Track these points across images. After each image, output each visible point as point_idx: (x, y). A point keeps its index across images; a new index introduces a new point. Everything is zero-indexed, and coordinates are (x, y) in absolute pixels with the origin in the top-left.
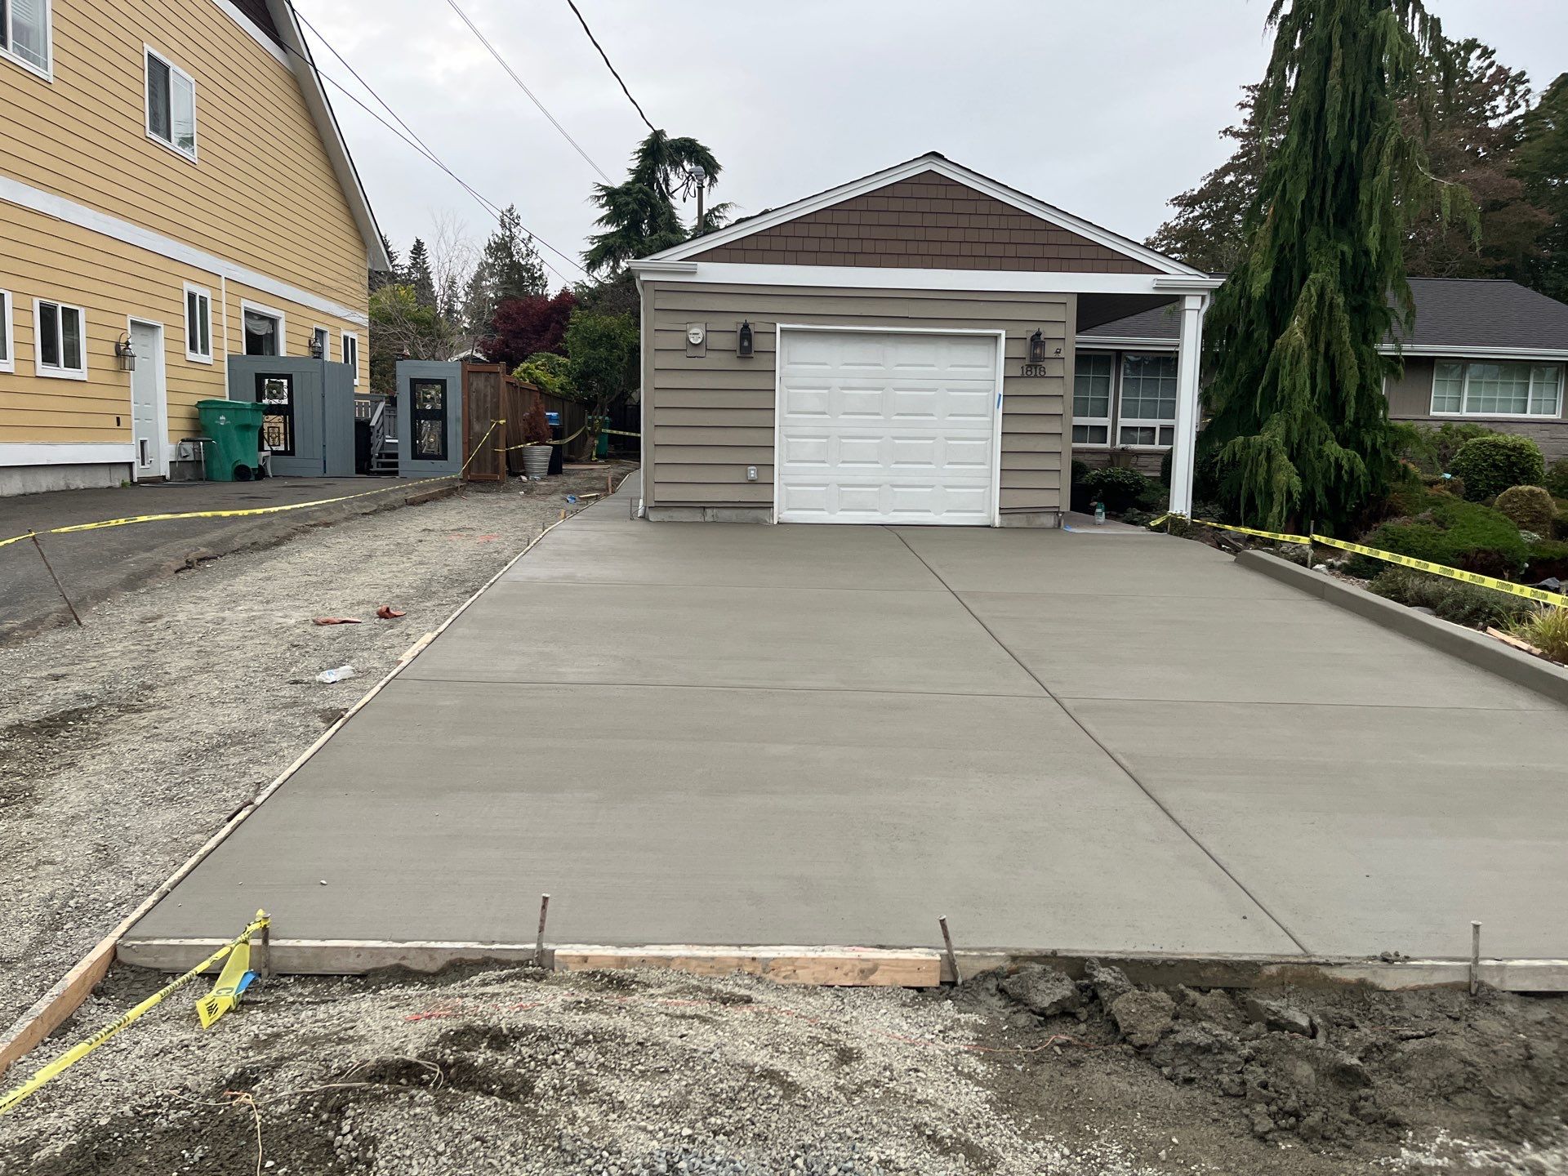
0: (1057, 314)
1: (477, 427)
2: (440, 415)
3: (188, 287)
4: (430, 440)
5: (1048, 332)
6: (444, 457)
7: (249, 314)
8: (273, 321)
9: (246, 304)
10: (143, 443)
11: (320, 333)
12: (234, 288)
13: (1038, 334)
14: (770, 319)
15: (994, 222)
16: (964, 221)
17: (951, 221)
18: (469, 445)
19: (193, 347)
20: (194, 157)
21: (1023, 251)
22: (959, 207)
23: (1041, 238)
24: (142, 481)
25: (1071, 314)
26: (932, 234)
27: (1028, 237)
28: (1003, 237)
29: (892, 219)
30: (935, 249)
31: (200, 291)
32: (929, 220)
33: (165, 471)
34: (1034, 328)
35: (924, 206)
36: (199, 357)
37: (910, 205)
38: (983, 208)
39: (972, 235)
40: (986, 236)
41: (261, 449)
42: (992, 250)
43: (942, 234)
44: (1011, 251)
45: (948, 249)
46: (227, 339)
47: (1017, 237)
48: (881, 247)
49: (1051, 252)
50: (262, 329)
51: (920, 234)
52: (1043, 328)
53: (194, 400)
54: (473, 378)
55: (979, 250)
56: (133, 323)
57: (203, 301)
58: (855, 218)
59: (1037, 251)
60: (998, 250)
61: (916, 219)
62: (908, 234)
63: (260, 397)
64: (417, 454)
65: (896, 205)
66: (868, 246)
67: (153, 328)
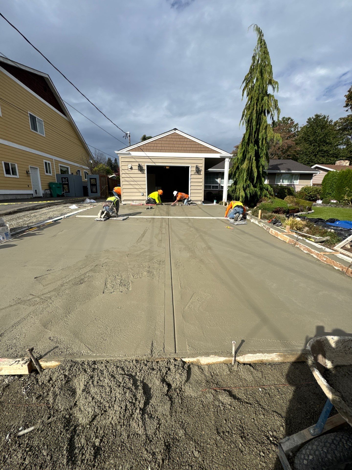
0: (201, 162)
1: (102, 187)
2: (95, 185)
3: (44, 161)
4: (94, 190)
5: (199, 165)
6: (97, 192)
7: (60, 166)
8: (68, 168)
9: (59, 164)
10: (36, 190)
11: (79, 171)
12: (56, 161)
13: (197, 166)
14: (144, 163)
15: (188, 143)
16: (182, 143)
17: (179, 143)
18: (101, 190)
19: (47, 172)
20: (44, 136)
21: (194, 149)
22: (181, 140)
23: (197, 146)
24: (35, 197)
25: (203, 162)
26: (176, 146)
27: (195, 146)
28: (190, 146)
29: (168, 142)
30: (176, 148)
31: (48, 162)
32: (175, 143)
33: (42, 195)
34: (196, 164)
35: (174, 140)
36: (49, 174)
37: (171, 139)
38: (186, 140)
39: (184, 146)
40: (187, 146)
41: (63, 191)
42: (188, 149)
43: (178, 146)
44: (191, 149)
45: (179, 149)
46: (55, 172)
47: (192, 146)
48: (166, 148)
49: (199, 149)
50: (64, 169)
51: (173, 145)
52: (198, 165)
53: (48, 182)
54: (101, 178)
55: (185, 149)
56: (30, 167)
57: (49, 164)
58: (160, 142)
59: (197, 149)
60: (189, 149)
61: (172, 142)
62: (171, 145)
63: (62, 182)
64: (92, 192)
65: (168, 139)
66: (163, 148)
67: (37, 168)
